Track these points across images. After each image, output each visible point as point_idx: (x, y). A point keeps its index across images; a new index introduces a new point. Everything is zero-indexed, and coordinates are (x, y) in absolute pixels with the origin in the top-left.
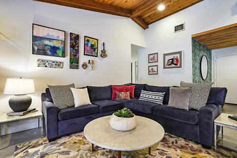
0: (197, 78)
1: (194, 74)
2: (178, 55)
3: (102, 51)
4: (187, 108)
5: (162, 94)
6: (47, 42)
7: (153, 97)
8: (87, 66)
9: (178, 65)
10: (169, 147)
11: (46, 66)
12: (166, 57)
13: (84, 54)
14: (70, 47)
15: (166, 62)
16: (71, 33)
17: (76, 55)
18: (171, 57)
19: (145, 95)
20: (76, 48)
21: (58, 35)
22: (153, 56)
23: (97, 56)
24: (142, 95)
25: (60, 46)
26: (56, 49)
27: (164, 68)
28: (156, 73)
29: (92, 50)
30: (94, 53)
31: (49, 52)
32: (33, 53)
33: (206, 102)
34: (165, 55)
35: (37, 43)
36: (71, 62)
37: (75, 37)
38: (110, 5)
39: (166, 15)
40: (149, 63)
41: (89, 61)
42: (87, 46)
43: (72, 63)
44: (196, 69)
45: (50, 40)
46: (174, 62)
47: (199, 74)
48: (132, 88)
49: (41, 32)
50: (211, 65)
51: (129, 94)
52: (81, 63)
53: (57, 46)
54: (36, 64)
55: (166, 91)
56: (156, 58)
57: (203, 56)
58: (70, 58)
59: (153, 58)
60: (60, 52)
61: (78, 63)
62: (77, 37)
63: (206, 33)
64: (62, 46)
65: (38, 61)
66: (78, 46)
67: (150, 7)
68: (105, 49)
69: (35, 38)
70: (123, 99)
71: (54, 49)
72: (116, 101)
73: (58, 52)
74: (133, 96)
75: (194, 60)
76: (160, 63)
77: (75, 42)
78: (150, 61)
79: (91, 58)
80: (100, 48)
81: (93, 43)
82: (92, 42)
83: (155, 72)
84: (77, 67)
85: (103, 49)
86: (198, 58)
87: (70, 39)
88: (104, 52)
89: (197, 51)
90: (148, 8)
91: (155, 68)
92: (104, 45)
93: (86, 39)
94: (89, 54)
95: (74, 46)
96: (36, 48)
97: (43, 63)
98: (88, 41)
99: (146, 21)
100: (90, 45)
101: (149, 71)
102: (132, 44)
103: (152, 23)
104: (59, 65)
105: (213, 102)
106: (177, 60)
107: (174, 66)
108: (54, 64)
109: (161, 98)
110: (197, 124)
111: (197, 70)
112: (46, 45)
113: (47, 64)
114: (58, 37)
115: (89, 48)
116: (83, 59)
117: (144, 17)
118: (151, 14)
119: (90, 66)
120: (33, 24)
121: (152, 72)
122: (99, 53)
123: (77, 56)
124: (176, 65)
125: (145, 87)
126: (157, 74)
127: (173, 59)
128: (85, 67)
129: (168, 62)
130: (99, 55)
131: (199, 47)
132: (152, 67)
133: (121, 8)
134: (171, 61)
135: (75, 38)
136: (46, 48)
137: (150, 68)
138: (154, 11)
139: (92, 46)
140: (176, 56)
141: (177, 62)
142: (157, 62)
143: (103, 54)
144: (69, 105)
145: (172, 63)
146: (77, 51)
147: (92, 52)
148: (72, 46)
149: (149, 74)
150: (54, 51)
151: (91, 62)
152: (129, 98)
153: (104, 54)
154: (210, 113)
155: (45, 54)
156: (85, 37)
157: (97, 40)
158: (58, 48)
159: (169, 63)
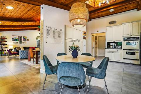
11: (15, 43)
25: (18, 39)
36: (20, 42)
42: (24, 39)
45: (15, 38)
49: (13, 37)
52: (22, 42)
62: (21, 37)
65: (13, 42)
69: (12, 38)
79: (25, 41)
80: (27, 39)
84: (21, 43)
96: (13, 40)
104: (17, 43)
114: (17, 37)
116: (23, 41)
122: (27, 40)
146: (21, 40)
148: (20, 39)
150: (16, 40)
153: (28, 40)
156: (23, 37)
157: (26, 37)
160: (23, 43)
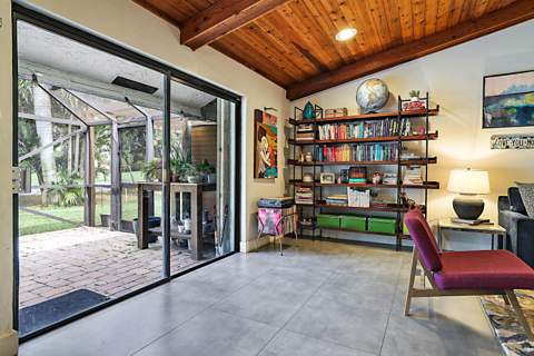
6: (510, 102)
11: (508, 147)
26: (530, 110)
31: (513, 120)
32: (484, 127)
35: (490, 107)
54: (489, 143)
65: (492, 139)
71: (526, 112)
96: (489, 117)
97: (503, 142)
108: (525, 140)
112: (508, 108)
113: (510, 143)
120: (484, 77)
136: (509, 113)
150: (526, 115)
155: (507, 124)
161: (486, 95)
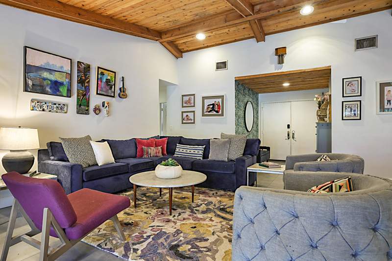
0: (241, 129)
1: (237, 125)
2: (220, 100)
3: (120, 89)
4: (226, 160)
5: (202, 147)
6: (46, 75)
7: (192, 151)
8: (100, 111)
9: (220, 113)
10: (210, 197)
11: (43, 110)
12: (205, 100)
13: (97, 94)
14: (78, 83)
15: (206, 108)
16: (78, 62)
17: (85, 95)
18: (212, 101)
19: (181, 149)
20: (86, 84)
21: (62, 65)
22: (188, 97)
23: (114, 97)
24: (177, 150)
25: (65, 81)
26: (58, 84)
27: (203, 115)
28: (193, 121)
29: (108, 88)
30: (110, 91)
31: (48, 89)
32: (26, 90)
33: (242, 153)
34: (204, 98)
35: (31, 75)
37: (85, 68)
38: (133, 24)
39: (206, 45)
40: (183, 107)
41: (103, 103)
42: (101, 81)
43: (80, 105)
44: (239, 118)
45: (50, 71)
46: (215, 109)
47: (243, 124)
48: (163, 142)
49: (36, 59)
50: (257, 113)
51: (161, 150)
52: (92, 106)
53: (60, 80)
54: (29, 106)
55: (206, 144)
56: (192, 101)
57: (248, 102)
58: (78, 99)
59: (188, 101)
60: (63, 90)
61: (88, 106)
62: (88, 68)
63: (249, 78)
64: (67, 80)
65: (32, 101)
66: (89, 81)
67: (187, 34)
68: (125, 87)
70: (153, 156)
71: (56, 85)
72: (145, 158)
73: (61, 89)
74: (165, 152)
75: (237, 107)
76: (198, 109)
77: (85, 75)
78: (184, 105)
79: (106, 99)
80: (119, 85)
81: (109, 78)
82: (108, 76)
83: (191, 120)
84: (87, 112)
85: (122, 86)
86: (242, 105)
87: (78, 70)
88: (123, 90)
89: (241, 96)
90: (184, 35)
91: (191, 115)
92: (123, 81)
93: (100, 71)
94: (103, 93)
95: (83, 81)
96: (30, 83)
97: (39, 105)
98: (102, 74)
99: (180, 48)
100: (104, 80)
101: (183, 119)
102: (159, 80)
103: (187, 51)
105: (249, 152)
106: (219, 106)
107: (215, 113)
108: (55, 106)
109: (201, 152)
110: (234, 173)
111: (241, 118)
112: (44, 79)
113: (45, 107)
114: (62, 67)
115: (103, 85)
116: (95, 100)
117: (177, 42)
118: (187, 40)
119: (104, 111)
120: (26, 47)
121: (187, 120)
122: (117, 91)
123: (88, 96)
124: (217, 112)
125: (181, 140)
126: (194, 123)
127: (213, 105)
128: (97, 112)
129: (208, 108)
130: (117, 95)
131: (244, 90)
132: (188, 114)
133: (147, 28)
134: (211, 106)
135: (85, 70)
136: (45, 83)
137: (185, 115)
138: (192, 39)
139: (108, 81)
140: (217, 100)
141: (219, 108)
142: (194, 106)
143: (122, 93)
144: (91, 163)
145: (213, 109)
146: (87, 89)
147: (107, 91)
148: (81, 82)
149: (183, 123)
150: (56, 88)
151: (106, 105)
152: (160, 155)
154: (244, 161)
155: (44, 92)
156: (99, 68)
157: (115, 73)
158: (62, 84)
159: (210, 109)
160: (97, 110)
161: (27, 63)
